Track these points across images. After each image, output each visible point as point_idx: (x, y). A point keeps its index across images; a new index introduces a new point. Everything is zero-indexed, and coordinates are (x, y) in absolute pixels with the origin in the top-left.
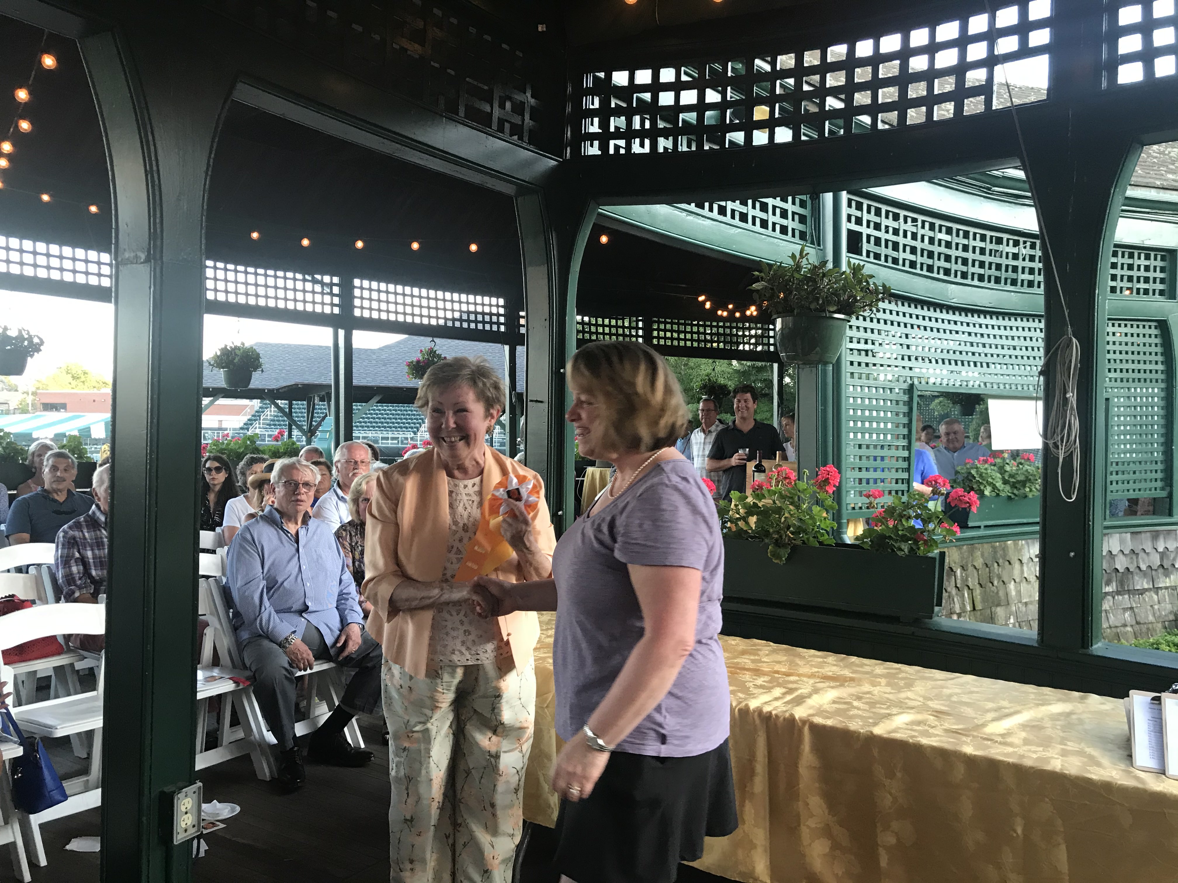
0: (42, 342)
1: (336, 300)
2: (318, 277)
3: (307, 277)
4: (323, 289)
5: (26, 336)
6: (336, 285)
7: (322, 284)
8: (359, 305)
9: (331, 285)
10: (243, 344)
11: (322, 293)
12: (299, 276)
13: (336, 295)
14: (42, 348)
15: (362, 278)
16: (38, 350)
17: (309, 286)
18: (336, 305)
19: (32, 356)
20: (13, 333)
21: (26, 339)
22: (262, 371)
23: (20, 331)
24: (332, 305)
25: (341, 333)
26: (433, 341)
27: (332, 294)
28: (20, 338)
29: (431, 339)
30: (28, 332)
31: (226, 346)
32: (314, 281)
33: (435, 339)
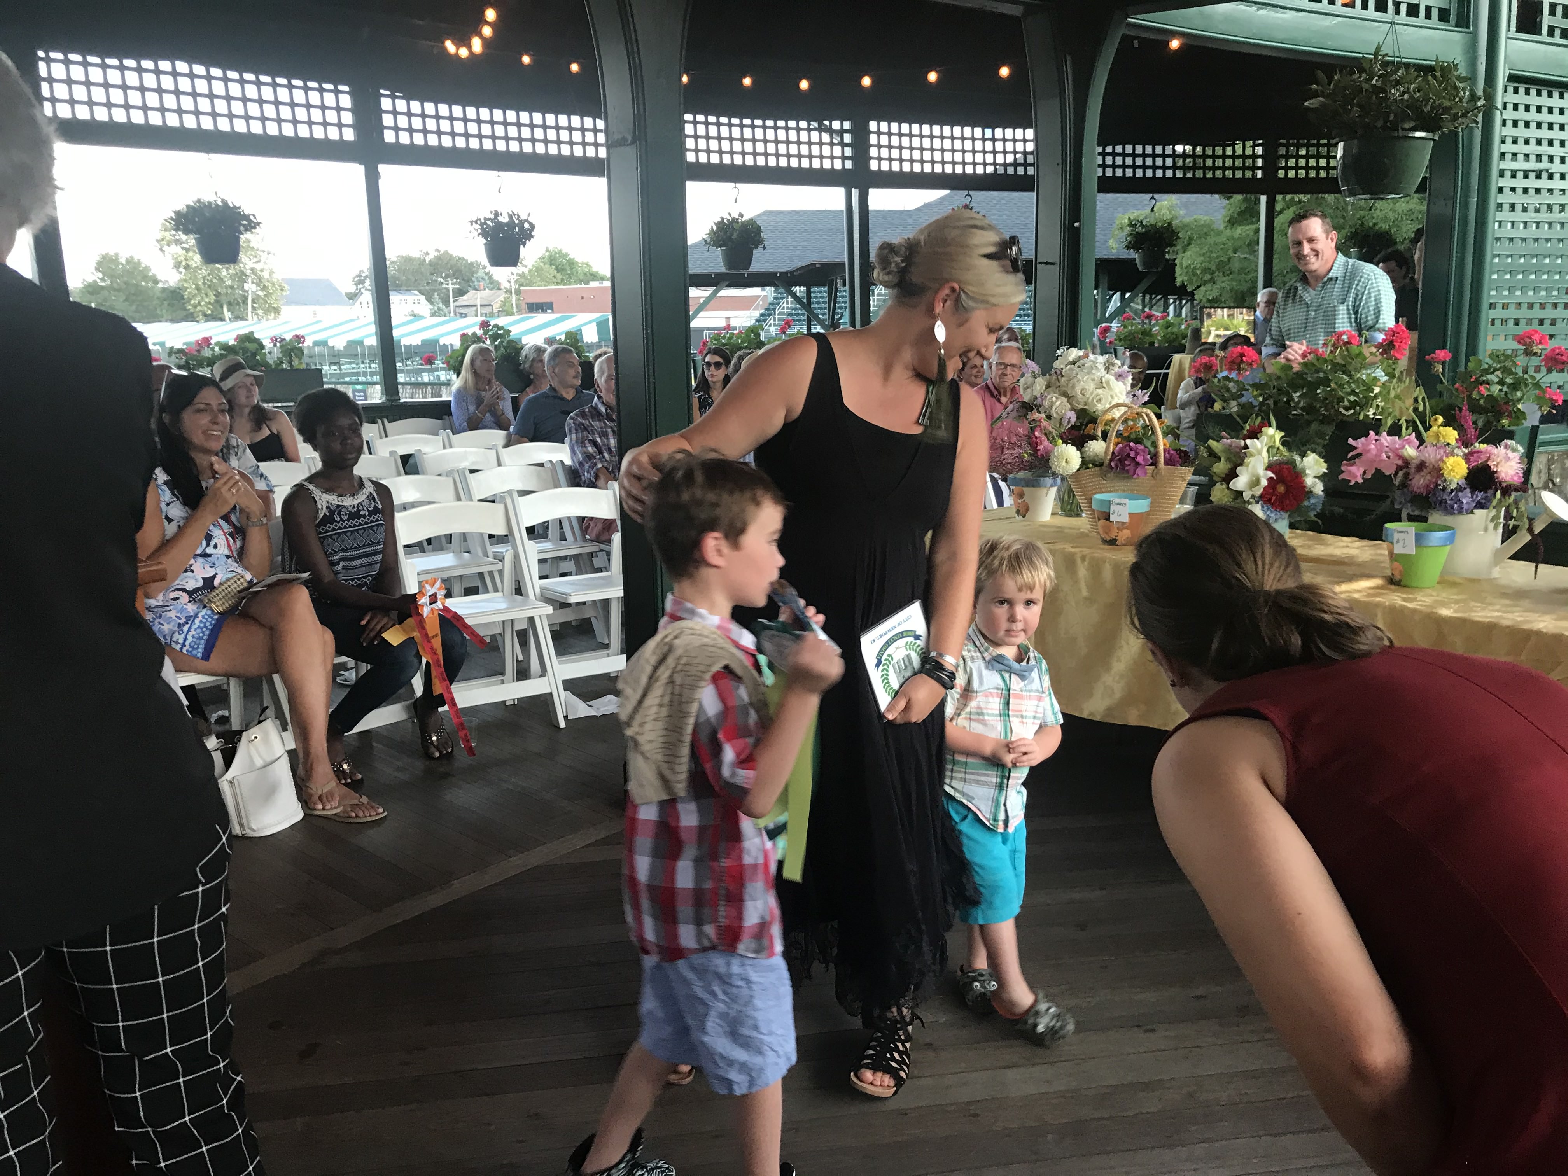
0: (533, 227)
1: (848, 152)
2: (827, 123)
3: (814, 124)
4: (832, 138)
5: (517, 222)
6: (847, 131)
7: (830, 131)
8: (876, 155)
9: (842, 132)
10: (741, 215)
11: (832, 144)
12: (803, 124)
13: (847, 145)
14: (533, 233)
15: (879, 120)
16: (530, 237)
17: (815, 136)
18: (848, 158)
19: (524, 245)
20: (504, 219)
21: (517, 225)
22: (764, 248)
23: (510, 217)
24: (844, 158)
25: (855, 193)
26: (969, 195)
27: (843, 144)
28: (511, 224)
29: (966, 192)
30: (519, 217)
31: (723, 219)
32: (820, 130)
33: (971, 193)
